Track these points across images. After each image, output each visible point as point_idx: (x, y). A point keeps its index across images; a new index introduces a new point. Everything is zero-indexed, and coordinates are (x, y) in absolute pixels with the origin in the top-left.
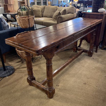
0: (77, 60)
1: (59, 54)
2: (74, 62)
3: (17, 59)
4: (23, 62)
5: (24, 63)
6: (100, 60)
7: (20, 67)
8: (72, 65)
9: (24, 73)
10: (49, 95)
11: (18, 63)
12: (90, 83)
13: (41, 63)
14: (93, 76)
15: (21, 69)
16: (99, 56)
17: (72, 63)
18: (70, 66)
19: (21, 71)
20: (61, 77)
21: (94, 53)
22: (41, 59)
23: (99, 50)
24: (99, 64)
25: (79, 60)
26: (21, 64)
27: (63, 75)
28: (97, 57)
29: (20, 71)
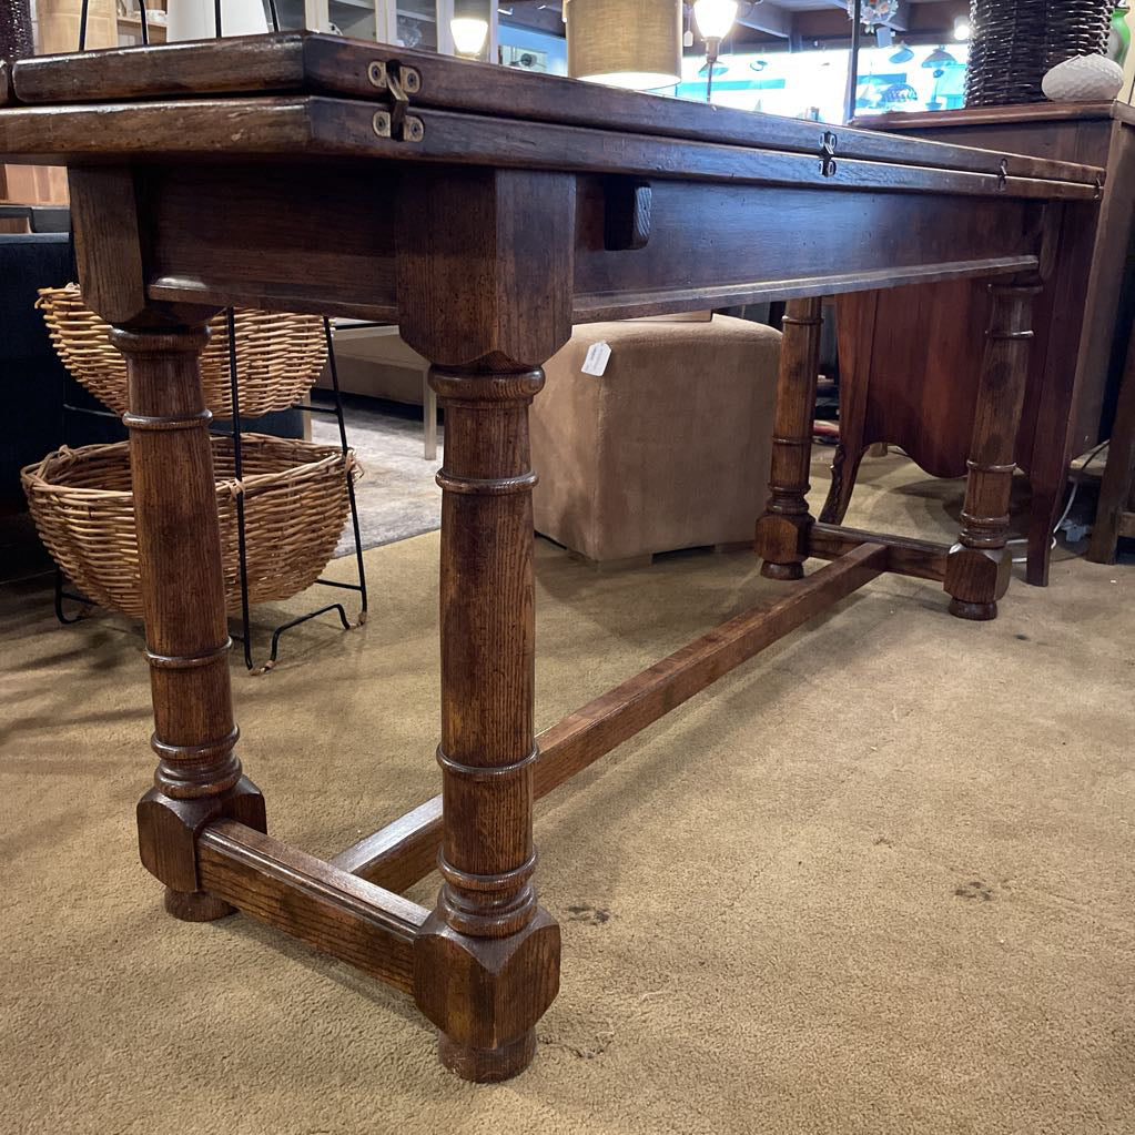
0: (814, 647)
1: (585, 592)
2: (783, 669)
3: (39, 632)
4: (107, 665)
5: (124, 669)
6: (1101, 646)
7: (59, 707)
8: (770, 692)
9: (103, 770)
10: (461, 1020)
11: (41, 673)
12: (1047, 889)
13: (353, 677)
14: (1056, 802)
15: (74, 733)
16: (1077, 612)
17: (762, 680)
18: (740, 708)
19: (74, 747)
20: (635, 816)
21: (1017, 587)
22: (351, 639)
23: (1066, 565)
24: (1096, 689)
25: (845, 650)
26: (86, 677)
27: (657, 797)
28: (1059, 627)
29: (52, 748)
